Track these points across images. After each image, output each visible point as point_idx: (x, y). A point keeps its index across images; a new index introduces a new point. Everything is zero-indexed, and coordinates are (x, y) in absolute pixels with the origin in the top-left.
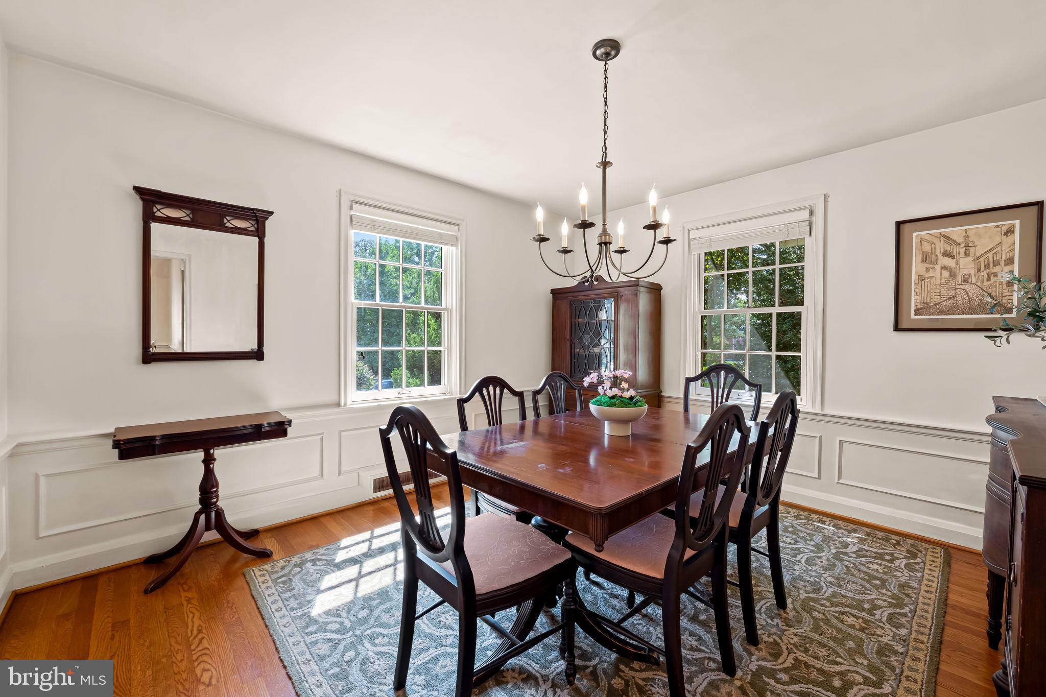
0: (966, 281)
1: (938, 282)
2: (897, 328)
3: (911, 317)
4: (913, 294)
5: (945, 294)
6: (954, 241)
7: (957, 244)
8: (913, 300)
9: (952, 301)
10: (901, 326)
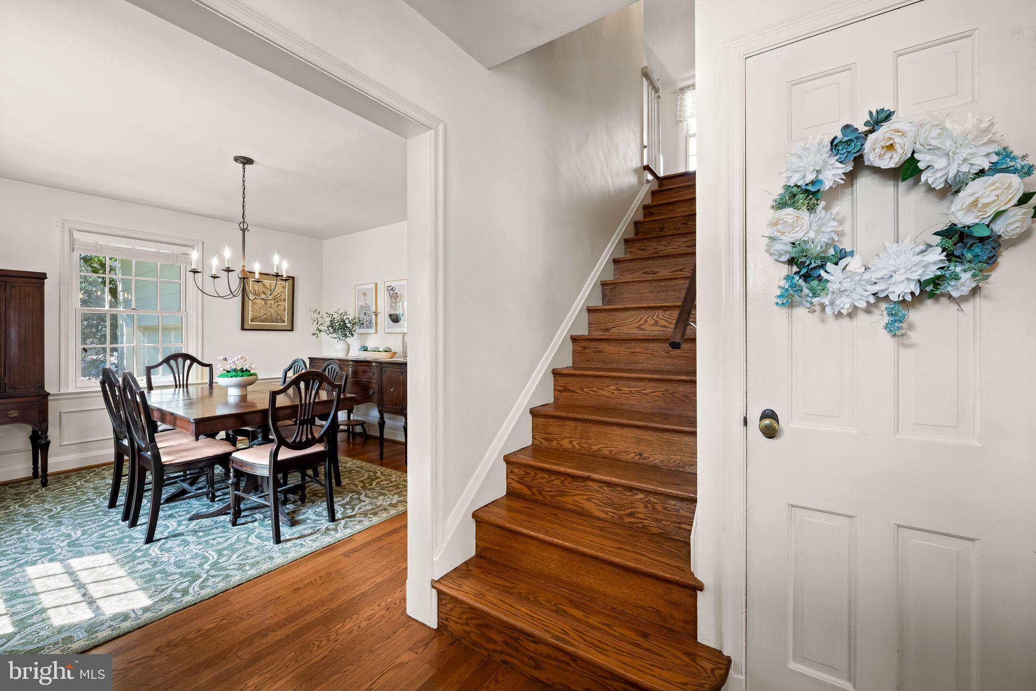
0: (270, 307)
1: (260, 306)
2: (243, 329)
3: (249, 323)
4: (250, 311)
5: (263, 312)
6: (266, 287)
7: (267, 289)
8: (250, 314)
9: (265, 316)
10: (245, 328)
